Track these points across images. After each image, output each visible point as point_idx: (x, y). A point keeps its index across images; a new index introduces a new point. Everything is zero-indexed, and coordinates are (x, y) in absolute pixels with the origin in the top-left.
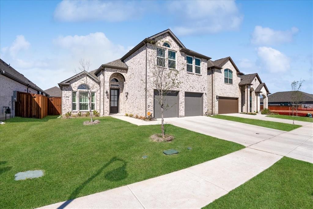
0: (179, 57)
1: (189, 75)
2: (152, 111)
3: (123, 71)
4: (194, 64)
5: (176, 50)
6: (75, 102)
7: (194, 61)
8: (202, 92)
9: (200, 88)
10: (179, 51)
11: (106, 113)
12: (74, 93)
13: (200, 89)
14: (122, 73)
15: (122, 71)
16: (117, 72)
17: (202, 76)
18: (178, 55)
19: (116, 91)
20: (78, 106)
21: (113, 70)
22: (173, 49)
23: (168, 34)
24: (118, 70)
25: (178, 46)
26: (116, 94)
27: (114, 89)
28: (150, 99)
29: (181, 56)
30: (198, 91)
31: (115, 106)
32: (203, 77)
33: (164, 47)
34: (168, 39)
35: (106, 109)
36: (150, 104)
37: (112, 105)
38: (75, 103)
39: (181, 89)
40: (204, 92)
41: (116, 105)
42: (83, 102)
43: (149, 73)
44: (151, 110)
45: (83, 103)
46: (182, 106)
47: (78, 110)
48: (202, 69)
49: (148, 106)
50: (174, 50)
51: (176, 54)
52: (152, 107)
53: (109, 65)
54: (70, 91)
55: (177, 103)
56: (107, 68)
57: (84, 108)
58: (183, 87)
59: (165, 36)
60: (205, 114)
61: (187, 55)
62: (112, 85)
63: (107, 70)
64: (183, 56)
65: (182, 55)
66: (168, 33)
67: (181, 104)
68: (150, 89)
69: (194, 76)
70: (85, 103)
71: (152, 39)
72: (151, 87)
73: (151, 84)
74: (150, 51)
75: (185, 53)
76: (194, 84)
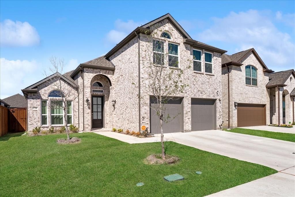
0: (183, 52)
1: (197, 75)
2: (148, 124)
3: (108, 73)
4: (203, 61)
5: (178, 43)
6: (45, 114)
7: (203, 57)
8: (215, 98)
9: (211, 93)
10: (183, 43)
11: (87, 128)
12: (44, 102)
13: (212, 94)
14: (106, 75)
15: (107, 72)
16: (101, 73)
17: (214, 76)
18: (182, 48)
19: (100, 99)
20: (49, 120)
21: (95, 70)
22: (175, 41)
23: (168, 20)
24: (102, 70)
25: (181, 37)
26: (100, 102)
27: (97, 96)
28: (145, 109)
29: (186, 50)
30: (209, 96)
31: (98, 118)
32: (215, 77)
33: (163, 38)
34: (168, 27)
35: (87, 122)
36: (145, 115)
37: (95, 118)
38: (45, 116)
39: (186, 95)
40: (218, 98)
41: (100, 118)
42: (57, 114)
43: (142, 74)
44: (147, 122)
45: (57, 116)
46: (187, 117)
47: (50, 124)
48: (214, 67)
49: (143, 117)
50: (177, 42)
51: (179, 47)
52: (148, 119)
53: (90, 64)
54: (38, 100)
55: (181, 113)
56: (87, 69)
57: (57, 121)
58: (188, 92)
59: (163, 23)
60: (219, 127)
61: (194, 48)
62: (94, 91)
63: (87, 71)
64: (189, 50)
65: (186, 48)
66: (168, 18)
67: (187, 115)
68: (145, 96)
69: (203, 77)
70: (59, 116)
71: (146, 28)
72: (147, 93)
73: (146, 89)
74: (143, 45)
75: (191, 46)
76: (203, 88)
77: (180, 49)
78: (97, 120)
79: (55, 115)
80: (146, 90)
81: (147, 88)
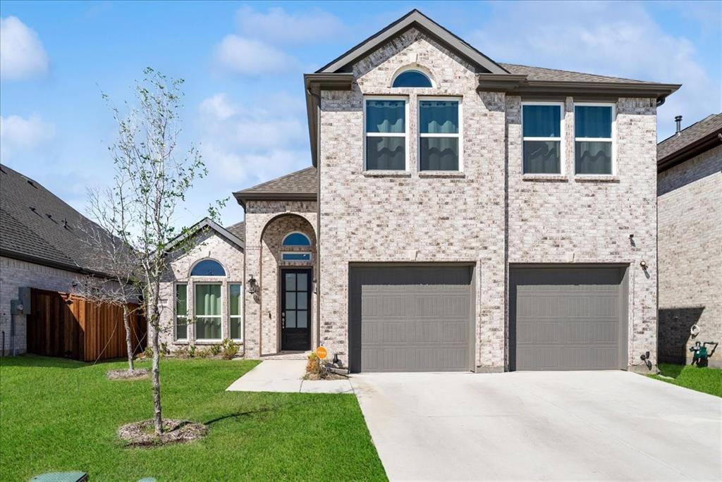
0: (477, 118)
1: (538, 186)
2: (341, 342)
3: (307, 207)
4: (566, 137)
5: (457, 92)
7: (568, 122)
8: (618, 260)
9: (603, 242)
10: (474, 92)
11: (252, 349)
12: (180, 289)
13: (606, 247)
14: (302, 214)
15: (305, 206)
16: (288, 212)
17: (618, 182)
18: (471, 107)
19: (303, 278)
20: (190, 328)
21: (273, 205)
22: (442, 91)
23: (417, 32)
24: (290, 203)
25: (469, 73)
26: (303, 285)
27: (296, 271)
28: (335, 301)
29: (487, 111)
30: (592, 254)
31: (299, 326)
32: (623, 186)
33: (399, 90)
34: (416, 53)
35: (252, 335)
36: (335, 318)
37: (290, 324)
39: (483, 254)
40: (635, 258)
41: (302, 324)
42: (209, 314)
44: (339, 338)
45: (210, 318)
46: (488, 326)
47: (192, 338)
48: (621, 151)
49: (326, 324)
50: (449, 92)
51: (460, 107)
52: (343, 327)
53: (259, 191)
54: (169, 284)
55: (466, 311)
56: (252, 203)
57: (210, 331)
58: (495, 244)
59: (399, 45)
60: (638, 360)
61: (524, 99)
62: (286, 257)
63: (252, 210)
64: (499, 109)
65: (488, 104)
66: (415, 25)
67: (484, 319)
68: (335, 263)
69: (566, 191)
70: (215, 319)
71: (335, 72)
72: (339, 255)
73: (339, 244)
74: (331, 121)
75: (508, 94)
76: (563, 227)
77: (464, 110)
78: (296, 330)
79: (206, 316)
80: (339, 248)
81: (340, 240)
